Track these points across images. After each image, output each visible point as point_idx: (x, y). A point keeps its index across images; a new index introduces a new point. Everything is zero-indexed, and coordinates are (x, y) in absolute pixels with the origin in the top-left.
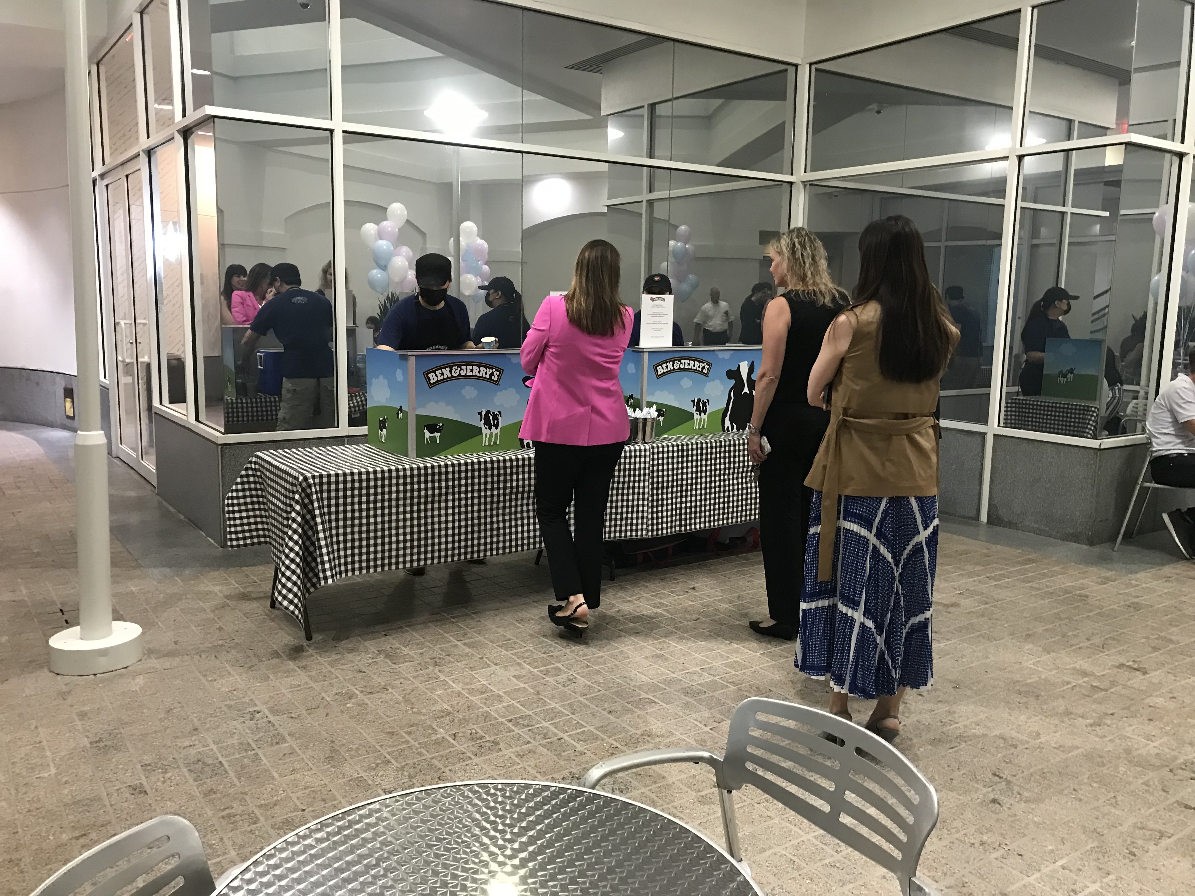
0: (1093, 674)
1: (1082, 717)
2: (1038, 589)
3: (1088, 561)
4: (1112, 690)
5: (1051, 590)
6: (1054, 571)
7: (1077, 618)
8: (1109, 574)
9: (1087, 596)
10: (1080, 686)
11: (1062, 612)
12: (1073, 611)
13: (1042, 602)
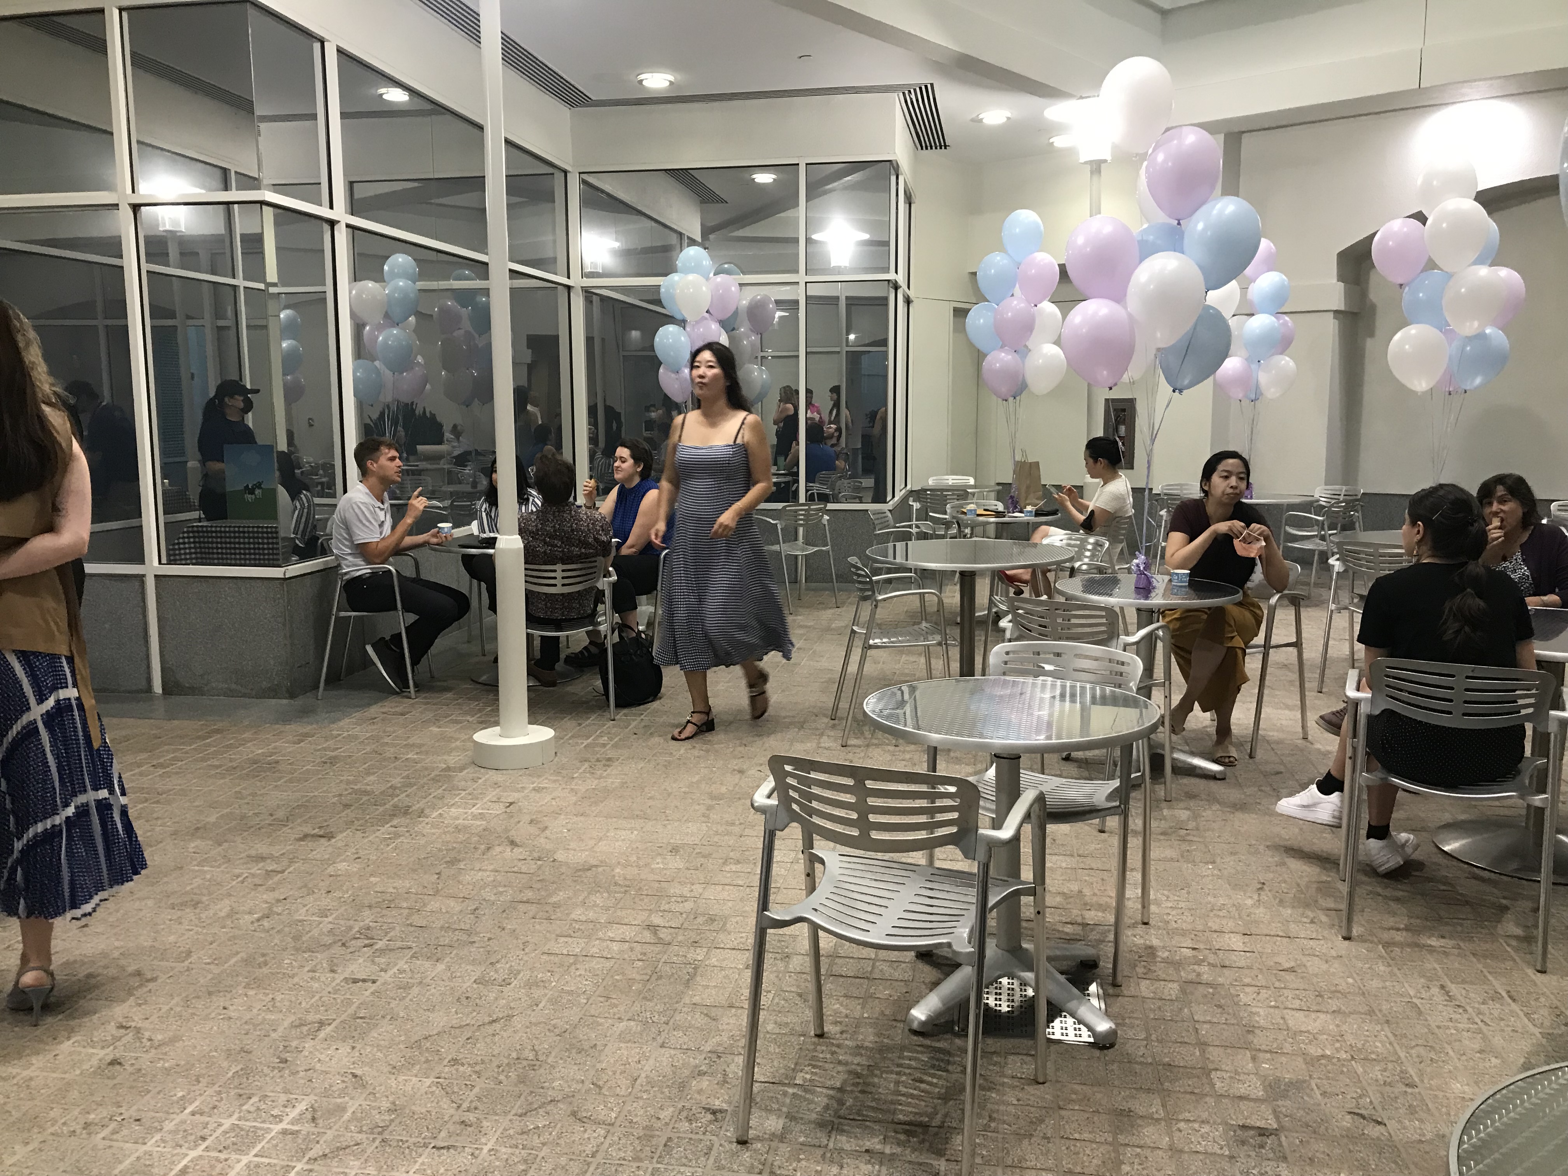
0: (271, 857)
1: (250, 913)
2: (217, 767)
3: (285, 718)
4: (291, 869)
5: (234, 764)
6: (244, 739)
7: (262, 791)
8: (308, 729)
9: (277, 762)
10: (253, 875)
11: (245, 789)
12: (258, 784)
13: (222, 781)
